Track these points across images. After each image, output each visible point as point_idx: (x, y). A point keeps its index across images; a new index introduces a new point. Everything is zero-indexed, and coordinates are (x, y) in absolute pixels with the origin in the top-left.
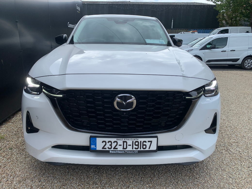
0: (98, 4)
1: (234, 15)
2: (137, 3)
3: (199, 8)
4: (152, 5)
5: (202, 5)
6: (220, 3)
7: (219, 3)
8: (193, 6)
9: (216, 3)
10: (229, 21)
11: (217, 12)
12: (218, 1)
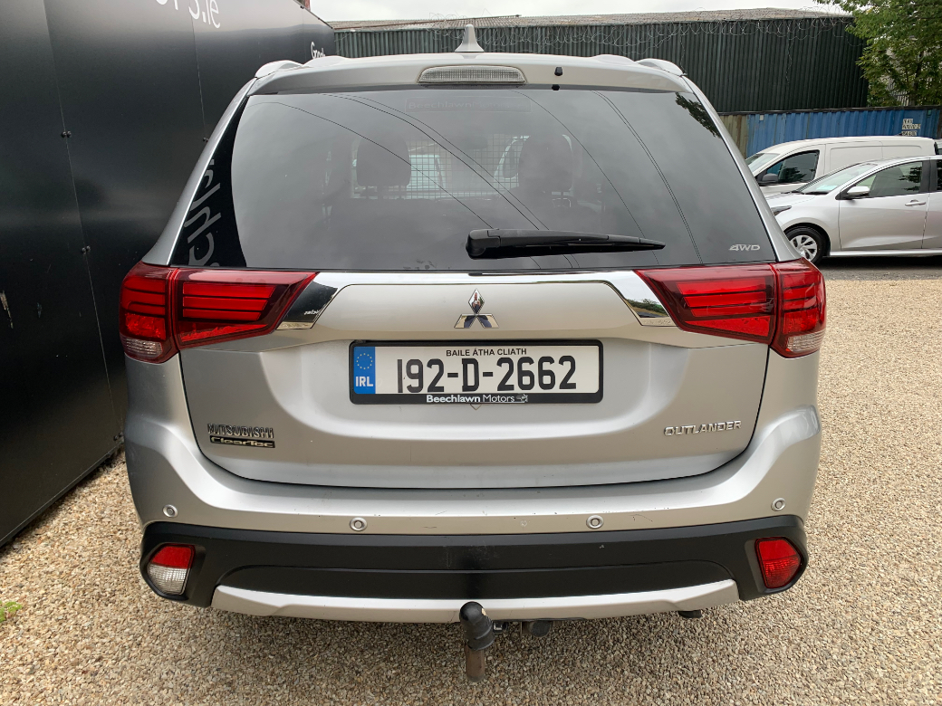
0: (397, 32)
1: (925, 54)
2: (547, 23)
3: (786, 31)
4: (605, 27)
5: (797, 20)
6: (871, 11)
7: (867, 8)
8: (762, 25)
9: (853, 8)
10: (907, 76)
11: (858, 45)
12: (864, 4)
